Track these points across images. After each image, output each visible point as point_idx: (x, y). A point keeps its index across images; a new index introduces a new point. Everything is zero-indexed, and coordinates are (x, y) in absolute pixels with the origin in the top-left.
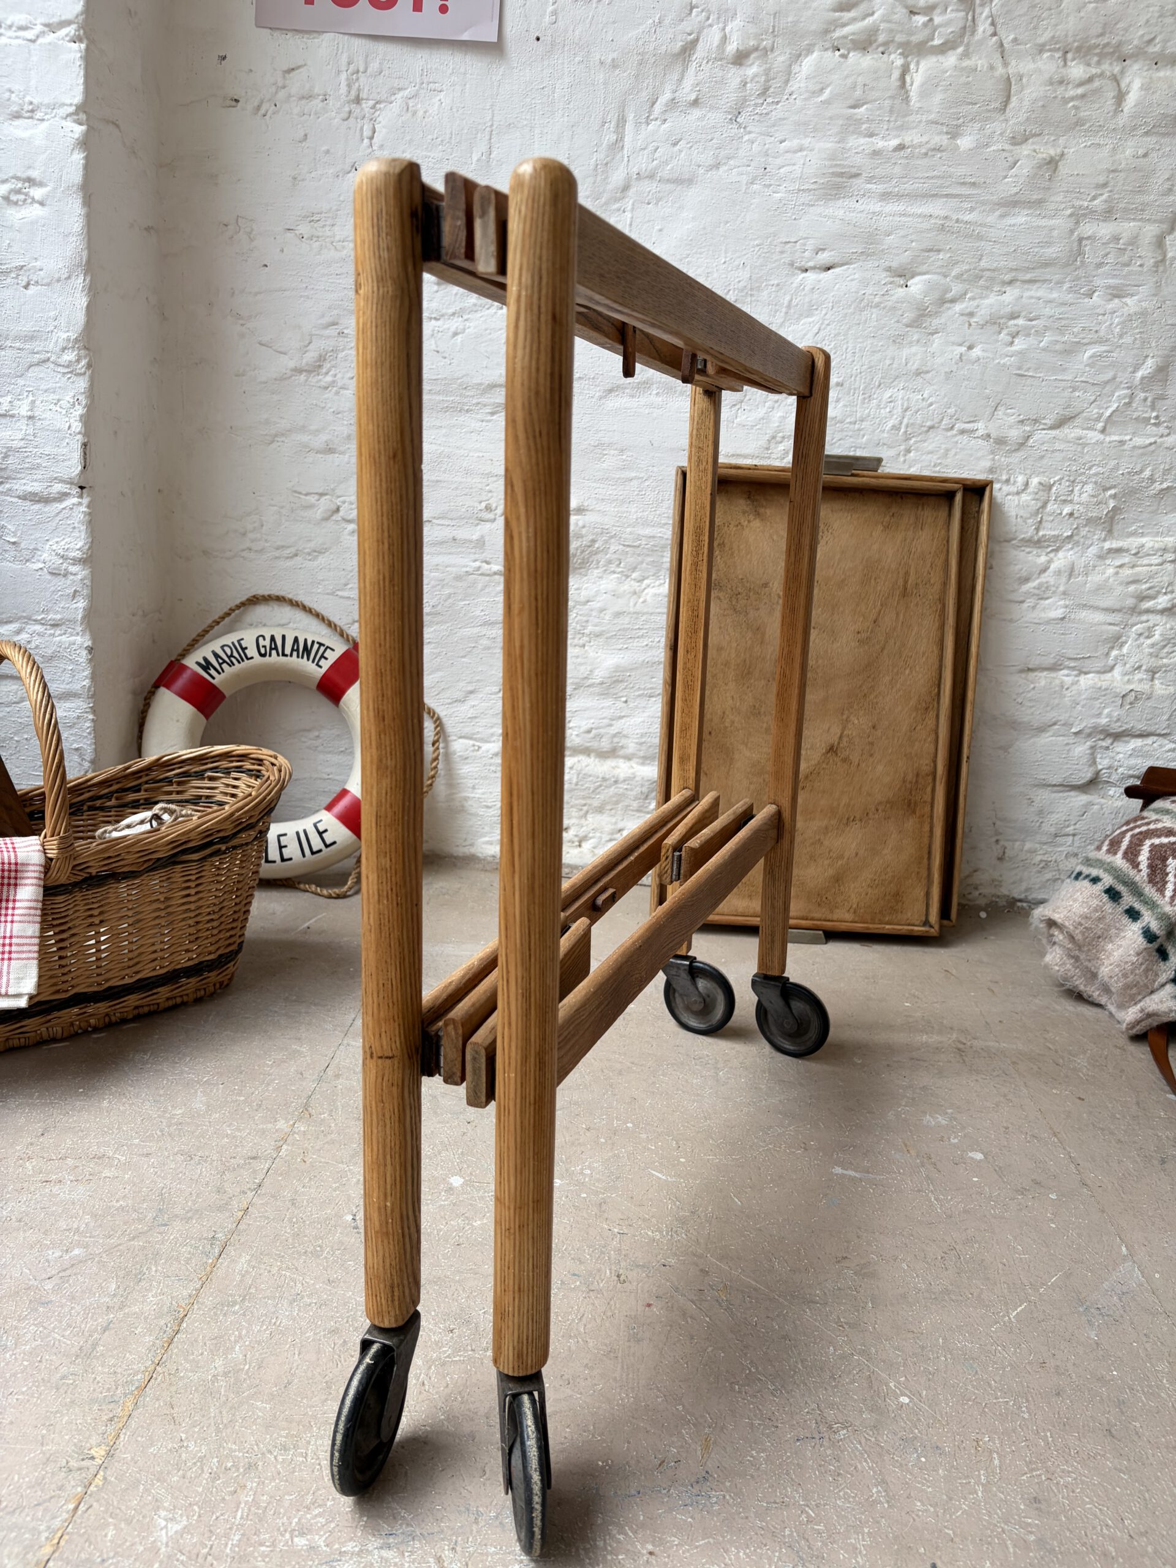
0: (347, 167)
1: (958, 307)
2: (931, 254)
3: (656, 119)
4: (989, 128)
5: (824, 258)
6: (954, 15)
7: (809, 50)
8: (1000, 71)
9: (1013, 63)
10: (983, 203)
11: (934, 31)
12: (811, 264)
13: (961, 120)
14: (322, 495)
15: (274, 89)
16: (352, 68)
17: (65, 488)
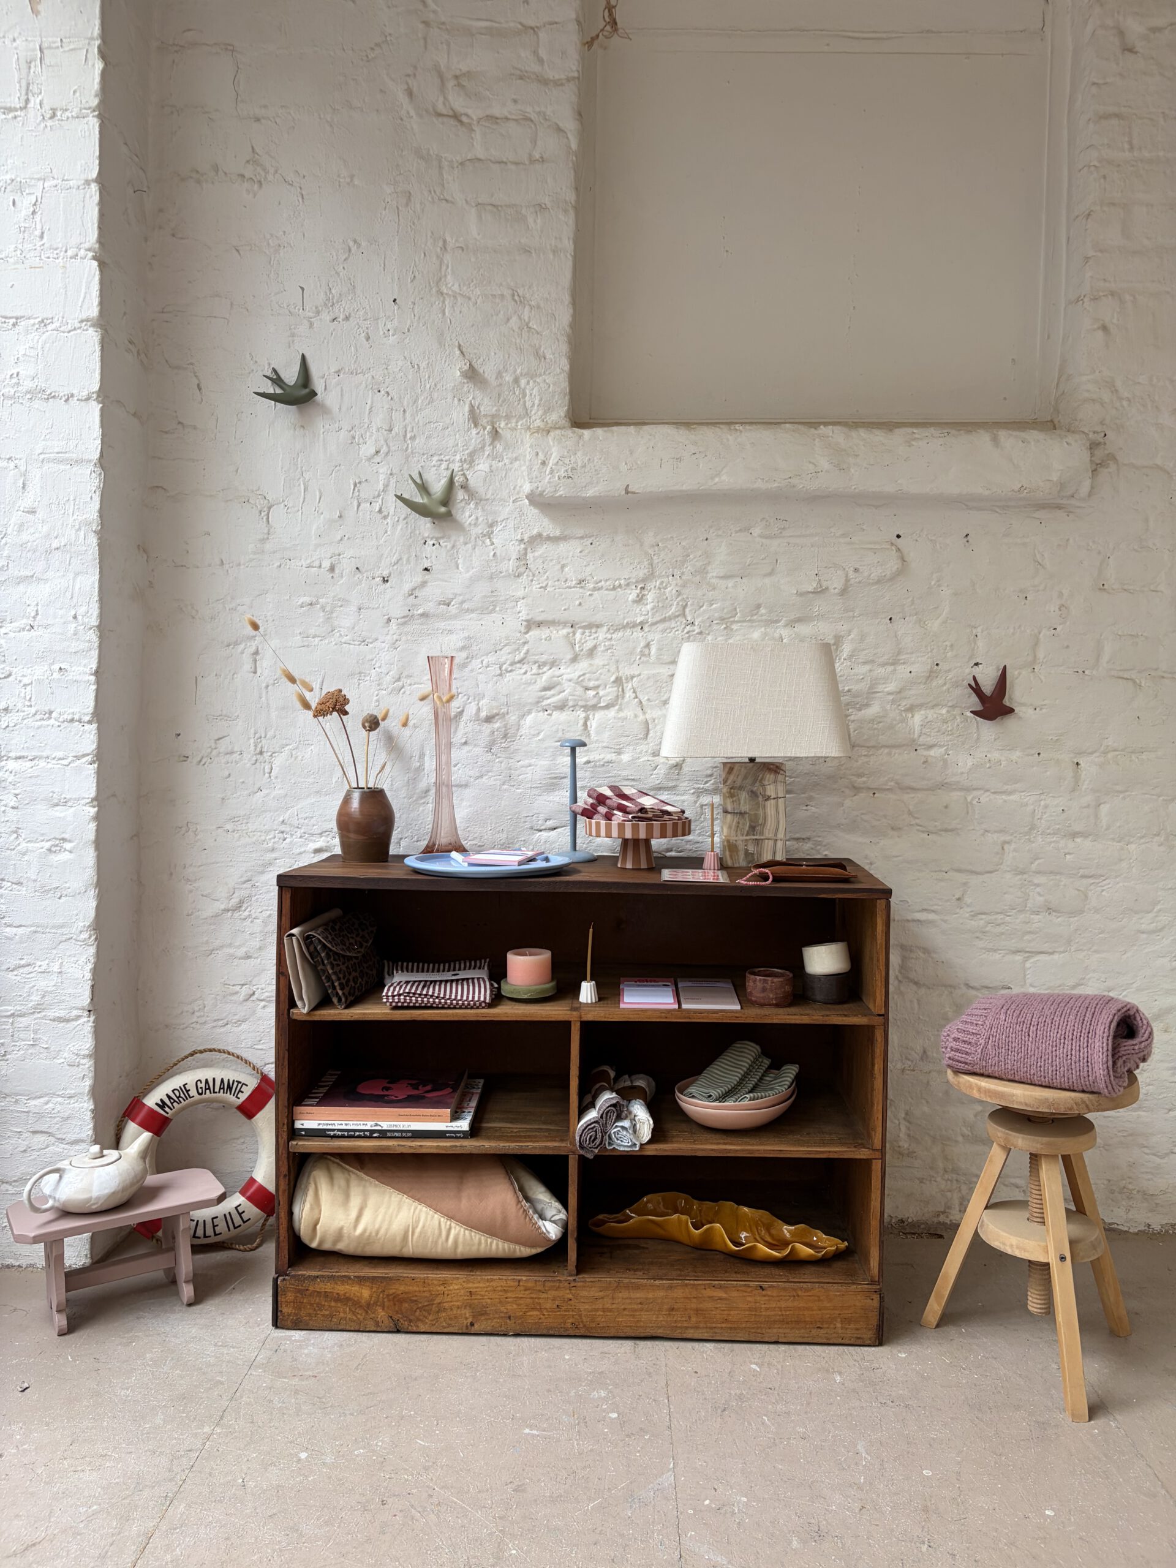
0: (256, 790)
4: (639, 748)
5: (550, 824)
6: (611, 689)
7: (529, 712)
8: (641, 718)
9: (649, 711)
11: (601, 698)
12: (543, 827)
13: (622, 745)
14: (243, 985)
15: (209, 750)
16: (257, 736)
17: (79, 1012)
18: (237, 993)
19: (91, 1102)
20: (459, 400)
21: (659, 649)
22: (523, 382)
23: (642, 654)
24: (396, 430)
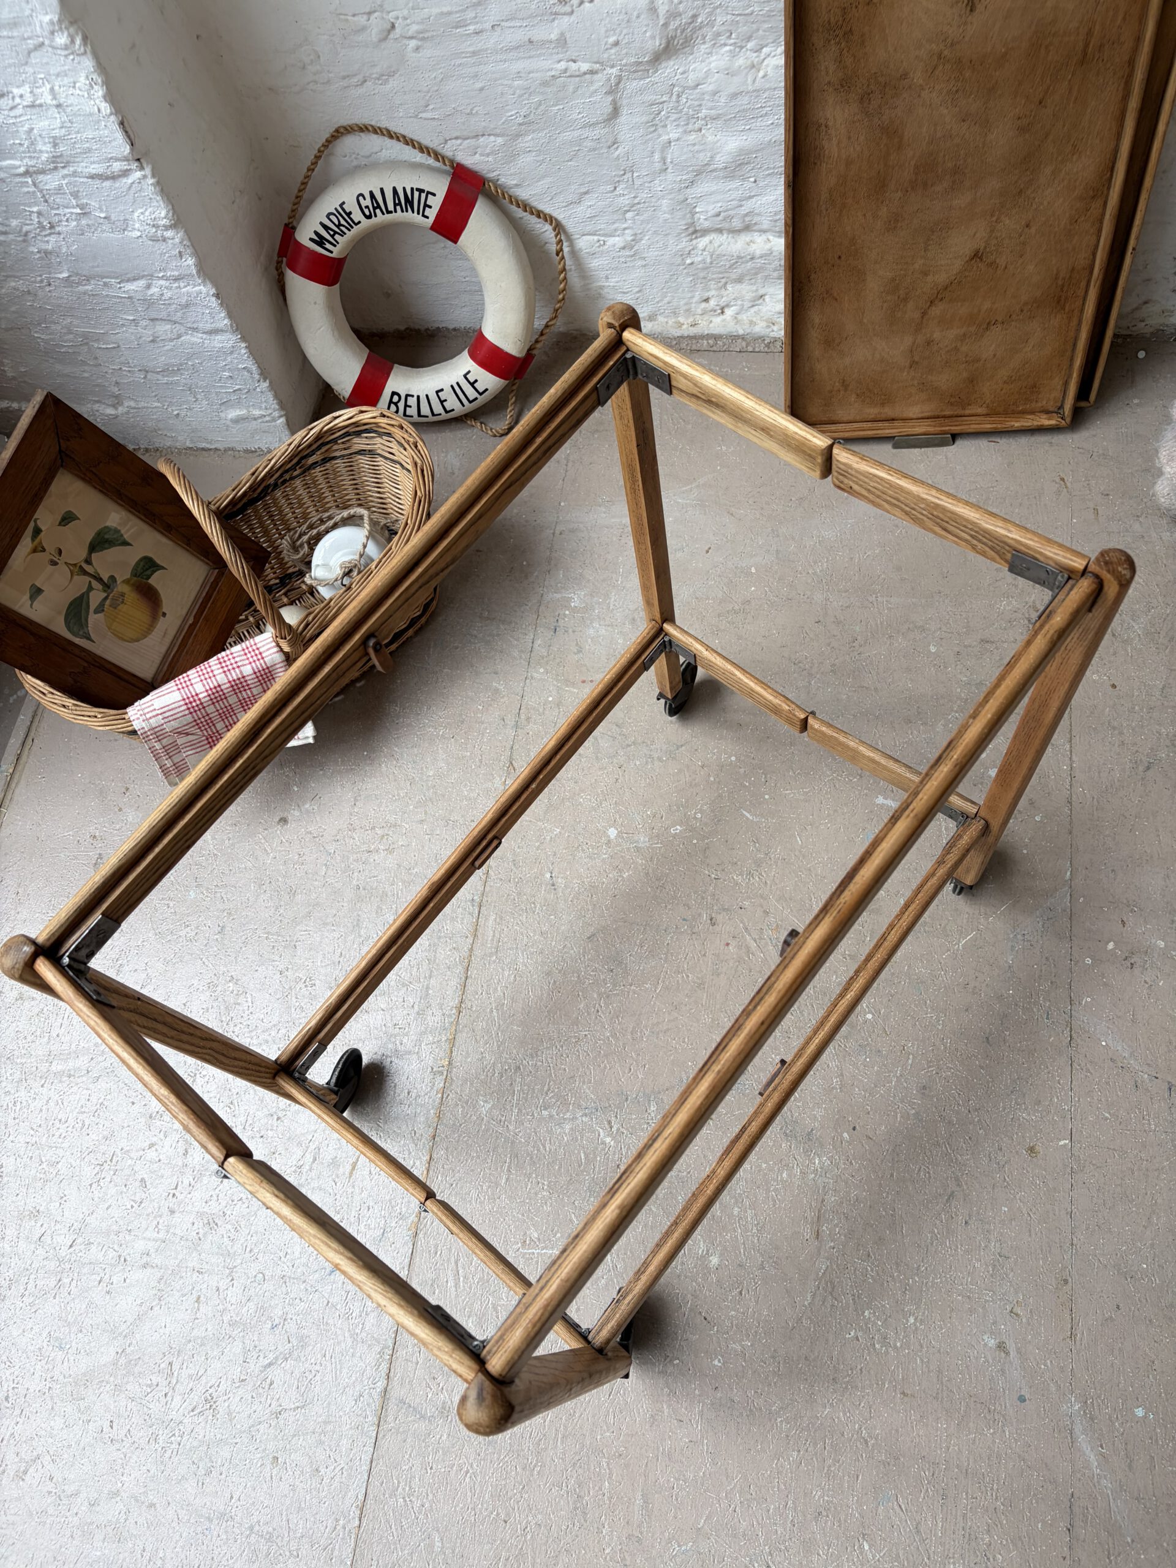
17: (124, 165)
18: (364, 29)
19: (209, 286)
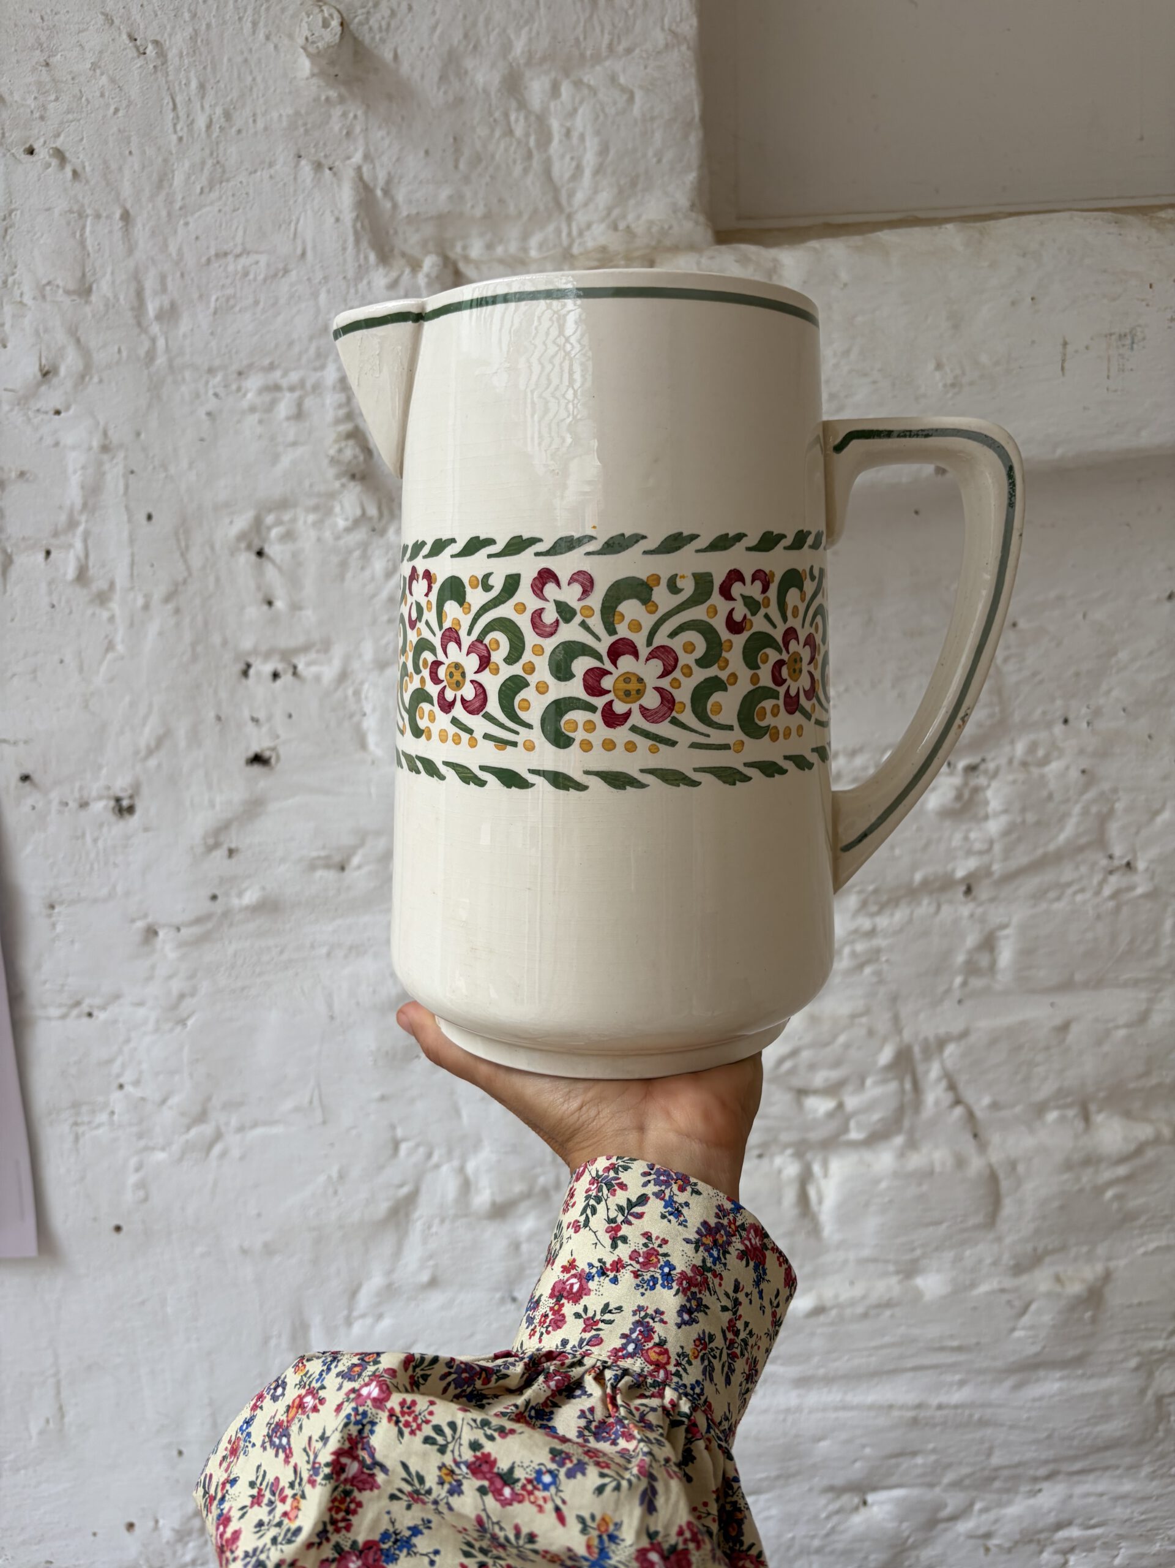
1: (963, 1527)
2: (900, 1460)
3: (363, 1316)
4: (971, 1255)
6: (880, 1090)
8: (976, 1164)
9: (995, 1138)
10: (981, 1372)
11: (847, 1119)
13: (918, 1252)
20: (318, 166)
21: (1026, 953)
22: (536, 88)
23: (971, 969)
24: (103, 288)
